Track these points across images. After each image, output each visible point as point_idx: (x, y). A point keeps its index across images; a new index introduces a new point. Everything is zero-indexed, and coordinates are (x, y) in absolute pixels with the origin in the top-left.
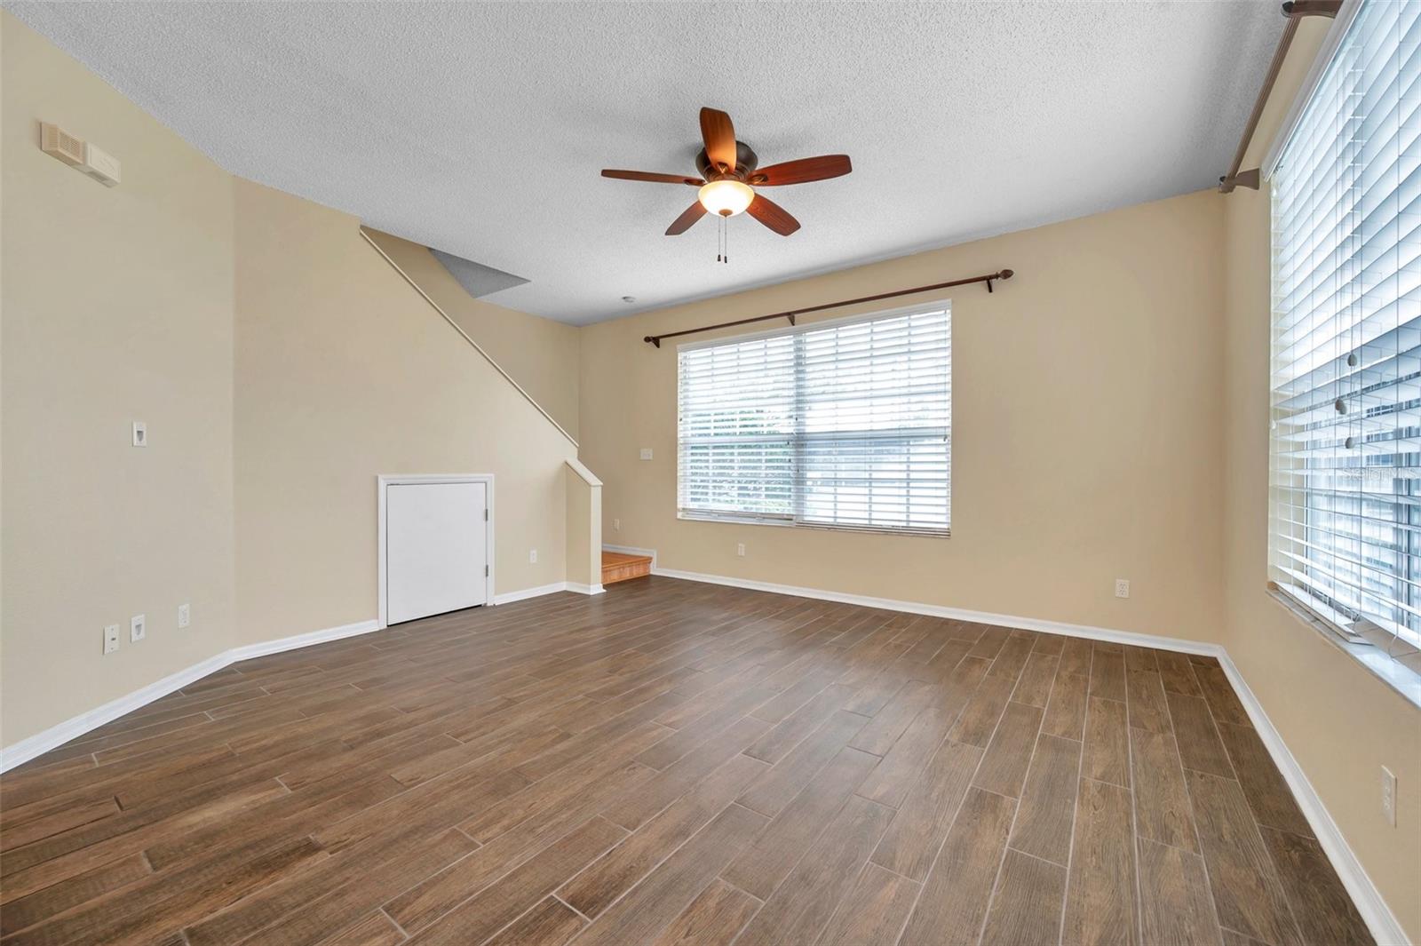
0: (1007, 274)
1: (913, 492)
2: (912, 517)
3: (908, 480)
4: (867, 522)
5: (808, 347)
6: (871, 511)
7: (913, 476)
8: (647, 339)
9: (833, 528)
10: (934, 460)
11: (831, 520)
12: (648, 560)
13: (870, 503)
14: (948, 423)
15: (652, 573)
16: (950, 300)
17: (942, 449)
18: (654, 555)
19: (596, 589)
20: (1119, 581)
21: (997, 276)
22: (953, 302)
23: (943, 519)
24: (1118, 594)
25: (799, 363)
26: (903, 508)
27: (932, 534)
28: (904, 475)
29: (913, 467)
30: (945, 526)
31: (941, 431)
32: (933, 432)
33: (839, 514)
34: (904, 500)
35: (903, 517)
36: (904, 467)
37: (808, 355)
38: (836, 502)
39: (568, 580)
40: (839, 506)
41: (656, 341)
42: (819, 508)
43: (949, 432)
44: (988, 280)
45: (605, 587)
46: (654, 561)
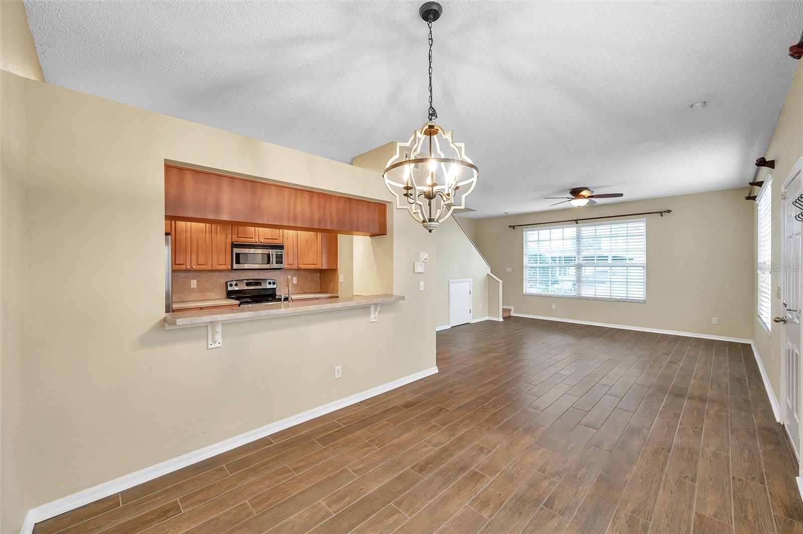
0: (669, 211)
1: (629, 286)
2: (629, 295)
3: (627, 282)
4: (609, 297)
5: (582, 232)
6: (611, 293)
7: (629, 280)
8: (510, 227)
9: (595, 299)
10: (639, 275)
11: (594, 296)
12: (510, 310)
13: (611, 290)
14: (645, 262)
15: (511, 315)
16: (645, 219)
17: (642, 271)
18: (512, 308)
19: (501, 320)
20: (714, 318)
21: (665, 212)
22: (647, 219)
23: (642, 296)
24: (713, 323)
25: (579, 238)
26: (625, 292)
27: (638, 302)
28: (625, 280)
29: (629, 277)
30: (643, 299)
31: (642, 265)
32: (639, 265)
33: (597, 294)
34: (625, 289)
35: (625, 295)
36: (625, 277)
37: (582, 235)
38: (595, 290)
39: (488, 316)
40: (597, 291)
41: (514, 227)
42: (588, 292)
43: (645, 265)
44: (661, 213)
45: (503, 319)
46: (513, 310)
